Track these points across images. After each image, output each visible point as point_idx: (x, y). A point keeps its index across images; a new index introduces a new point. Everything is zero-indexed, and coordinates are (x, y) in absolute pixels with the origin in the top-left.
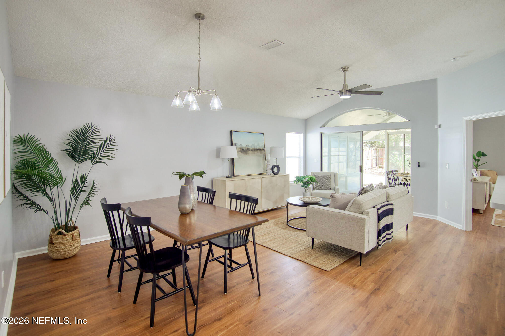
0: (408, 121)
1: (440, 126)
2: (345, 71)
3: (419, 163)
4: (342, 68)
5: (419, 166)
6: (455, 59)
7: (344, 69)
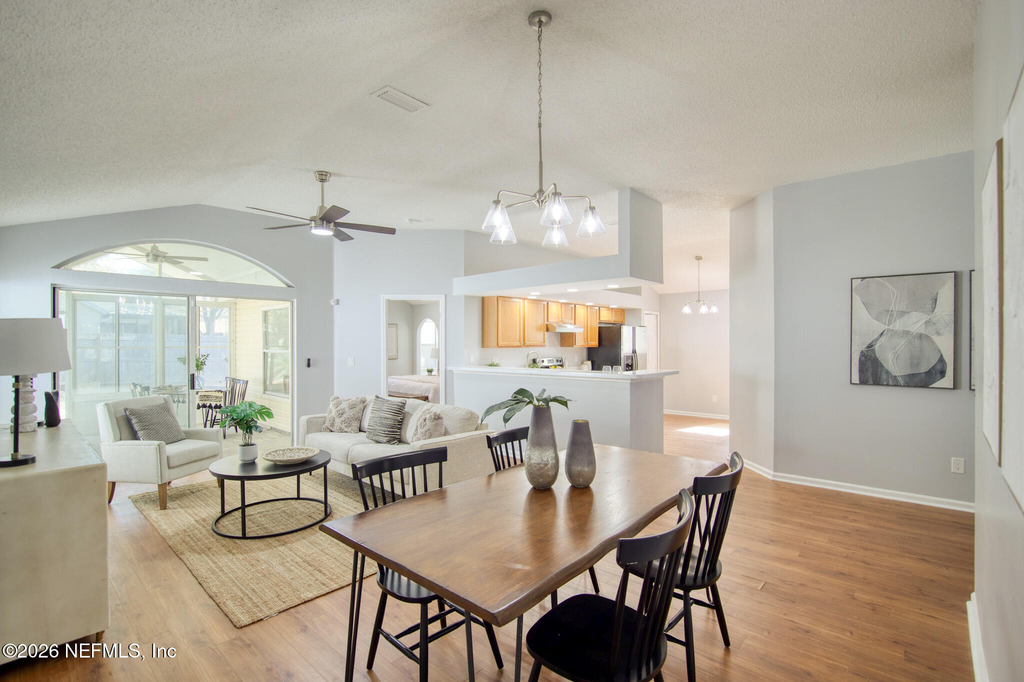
0: (286, 286)
1: (338, 302)
2: (322, 181)
3: (309, 360)
4: (321, 173)
5: (309, 365)
6: (411, 220)
7: (323, 177)
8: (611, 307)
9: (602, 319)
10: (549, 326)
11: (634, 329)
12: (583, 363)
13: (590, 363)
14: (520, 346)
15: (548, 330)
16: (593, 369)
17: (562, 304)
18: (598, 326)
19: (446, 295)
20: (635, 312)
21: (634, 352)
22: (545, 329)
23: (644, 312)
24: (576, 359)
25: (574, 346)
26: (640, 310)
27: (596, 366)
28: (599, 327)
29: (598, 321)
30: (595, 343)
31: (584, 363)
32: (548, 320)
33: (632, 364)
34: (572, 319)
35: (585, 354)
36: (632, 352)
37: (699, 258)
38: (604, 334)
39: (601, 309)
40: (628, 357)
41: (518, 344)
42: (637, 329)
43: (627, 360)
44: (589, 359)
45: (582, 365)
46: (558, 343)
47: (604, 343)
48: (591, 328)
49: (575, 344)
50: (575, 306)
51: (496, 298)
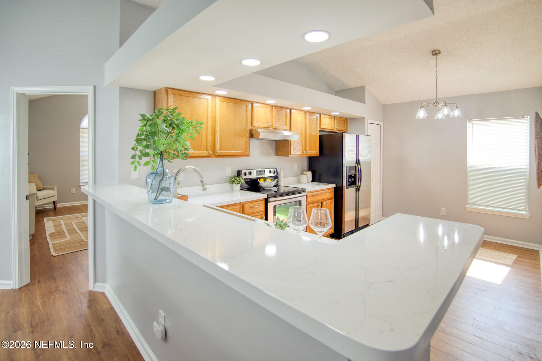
8: (333, 114)
9: (323, 126)
10: (253, 132)
11: (358, 137)
12: (302, 173)
13: (309, 173)
14: (208, 157)
15: (252, 136)
16: (313, 180)
17: (272, 106)
18: (318, 134)
19: (95, 87)
20: (359, 120)
21: (358, 162)
22: (248, 135)
23: (368, 121)
24: (296, 168)
25: (290, 155)
26: (363, 119)
27: (317, 178)
28: (320, 135)
29: (319, 129)
30: (315, 152)
31: (305, 173)
32: (252, 125)
33: (355, 175)
34: (286, 125)
35: (305, 164)
36: (355, 162)
37: (436, 53)
38: (325, 142)
39: (322, 116)
40: (350, 168)
41: (205, 153)
42: (361, 137)
43: (349, 171)
44: (309, 169)
45: (302, 176)
46: (272, 152)
47: (325, 152)
48: (310, 135)
49: (290, 154)
50: (290, 110)
51: (164, 91)
